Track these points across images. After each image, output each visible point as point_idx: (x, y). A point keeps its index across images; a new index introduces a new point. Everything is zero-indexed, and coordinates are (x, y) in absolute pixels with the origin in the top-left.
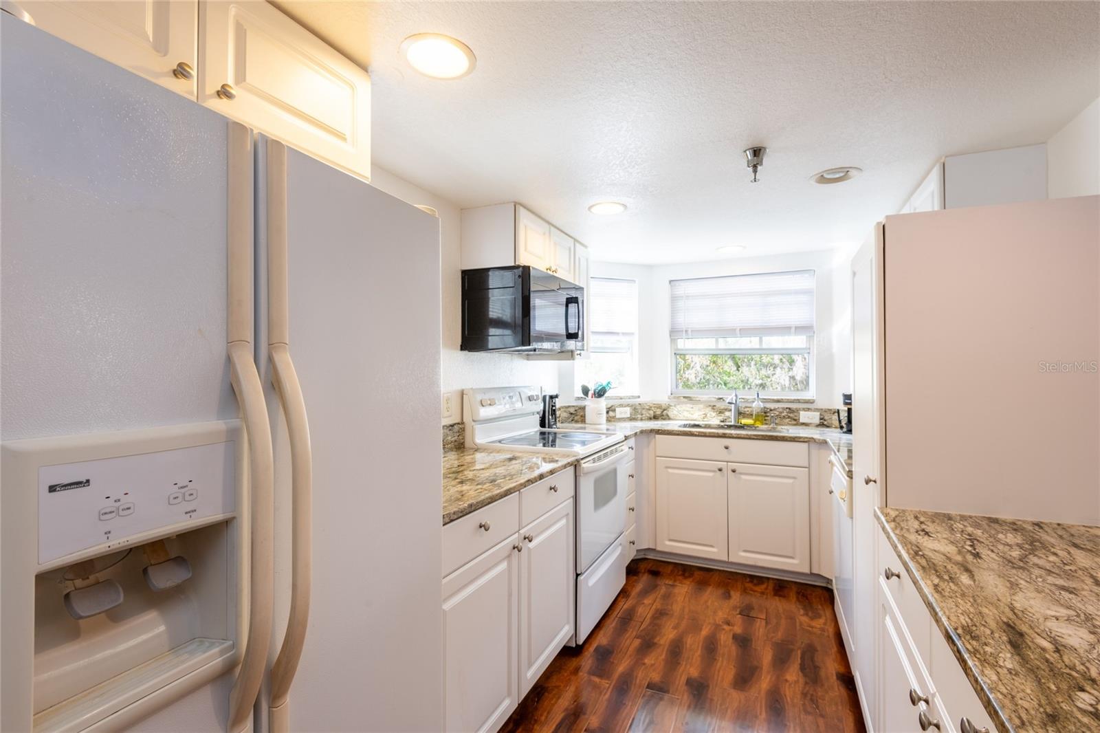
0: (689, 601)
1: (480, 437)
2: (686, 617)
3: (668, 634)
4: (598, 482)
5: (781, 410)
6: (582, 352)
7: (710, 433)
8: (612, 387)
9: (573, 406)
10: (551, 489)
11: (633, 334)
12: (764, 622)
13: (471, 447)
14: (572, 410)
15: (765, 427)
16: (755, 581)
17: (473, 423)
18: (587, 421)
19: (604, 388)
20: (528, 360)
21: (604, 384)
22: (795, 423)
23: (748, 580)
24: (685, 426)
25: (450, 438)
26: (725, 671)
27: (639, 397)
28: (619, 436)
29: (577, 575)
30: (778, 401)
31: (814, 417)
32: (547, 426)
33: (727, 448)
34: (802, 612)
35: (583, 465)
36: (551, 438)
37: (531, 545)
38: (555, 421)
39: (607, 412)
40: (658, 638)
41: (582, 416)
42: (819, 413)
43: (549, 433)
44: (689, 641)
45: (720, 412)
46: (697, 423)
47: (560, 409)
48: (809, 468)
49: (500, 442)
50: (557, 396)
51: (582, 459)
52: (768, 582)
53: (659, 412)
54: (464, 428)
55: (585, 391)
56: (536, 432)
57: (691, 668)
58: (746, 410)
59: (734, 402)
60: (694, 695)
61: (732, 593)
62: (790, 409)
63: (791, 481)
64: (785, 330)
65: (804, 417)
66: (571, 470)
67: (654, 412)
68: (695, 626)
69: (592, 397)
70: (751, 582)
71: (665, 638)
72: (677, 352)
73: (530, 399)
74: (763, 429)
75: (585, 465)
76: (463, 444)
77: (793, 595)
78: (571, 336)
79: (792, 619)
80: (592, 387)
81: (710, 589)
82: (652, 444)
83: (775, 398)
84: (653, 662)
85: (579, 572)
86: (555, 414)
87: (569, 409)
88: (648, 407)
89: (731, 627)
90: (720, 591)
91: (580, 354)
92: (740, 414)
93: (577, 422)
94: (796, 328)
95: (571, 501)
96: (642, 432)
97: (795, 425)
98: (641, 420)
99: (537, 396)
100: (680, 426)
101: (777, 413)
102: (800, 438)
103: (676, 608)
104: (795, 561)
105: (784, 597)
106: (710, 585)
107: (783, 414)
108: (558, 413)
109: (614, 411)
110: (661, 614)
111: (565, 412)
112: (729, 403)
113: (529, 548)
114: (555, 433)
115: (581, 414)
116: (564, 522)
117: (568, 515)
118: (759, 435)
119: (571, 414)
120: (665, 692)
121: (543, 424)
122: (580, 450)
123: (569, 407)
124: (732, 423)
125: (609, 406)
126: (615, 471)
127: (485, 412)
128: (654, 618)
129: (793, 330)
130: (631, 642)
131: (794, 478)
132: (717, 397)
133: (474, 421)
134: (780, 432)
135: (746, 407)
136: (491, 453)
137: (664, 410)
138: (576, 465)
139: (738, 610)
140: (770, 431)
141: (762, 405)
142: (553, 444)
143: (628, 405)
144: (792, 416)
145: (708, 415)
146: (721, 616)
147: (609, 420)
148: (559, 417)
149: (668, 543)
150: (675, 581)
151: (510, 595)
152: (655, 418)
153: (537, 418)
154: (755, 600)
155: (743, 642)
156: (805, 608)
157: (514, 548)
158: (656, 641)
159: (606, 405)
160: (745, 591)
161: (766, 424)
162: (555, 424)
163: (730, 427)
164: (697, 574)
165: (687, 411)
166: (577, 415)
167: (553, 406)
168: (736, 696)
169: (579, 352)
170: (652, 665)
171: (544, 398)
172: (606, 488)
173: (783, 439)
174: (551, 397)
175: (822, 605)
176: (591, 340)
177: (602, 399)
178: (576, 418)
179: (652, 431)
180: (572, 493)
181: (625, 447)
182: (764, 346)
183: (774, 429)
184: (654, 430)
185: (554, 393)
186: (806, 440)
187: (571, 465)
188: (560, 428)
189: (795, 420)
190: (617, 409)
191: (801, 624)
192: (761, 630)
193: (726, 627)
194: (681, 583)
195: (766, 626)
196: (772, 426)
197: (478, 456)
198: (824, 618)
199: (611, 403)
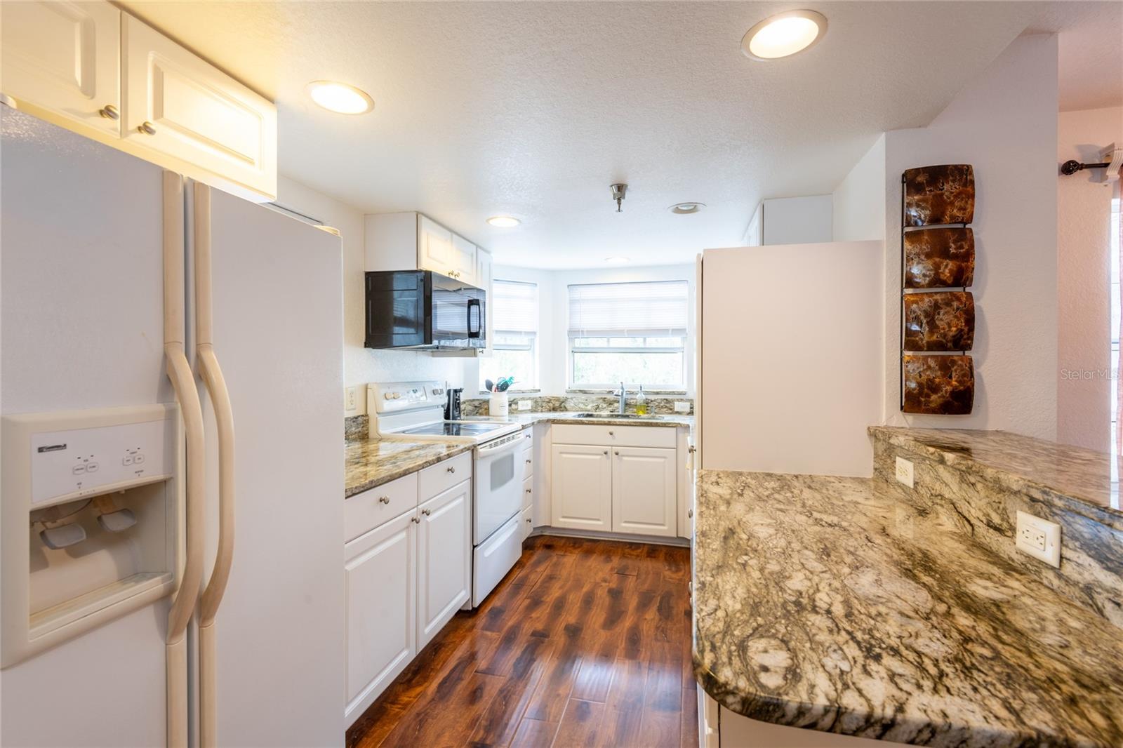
0: (576, 566)
1: (383, 427)
2: (572, 579)
3: (555, 593)
4: (495, 467)
5: (660, 401)
6: (484, 349)
7: (598, 421)
8: (513, 381)
9: (478, 400)
10: (448, 470)
11: (533, 333)
12: (635, 578)
13: (374, 437)
14: (477, 403)
15: (646, 415)
16: (633, 547)
17: (377, 415)
18: (491, 413)
19: (506, 382)
20: (433, 356)
21: (507, 379)
22: (671, 412)
23: (628, 546)
24: (579, 416)
25: (354, 429)
26: (598, 616)
27: (539, 390)
28: (517, 426)
29: (474, 547)
30: (657, 393)
31: (685, 407)
32: (451, 418)
33: (611, 434)
34: (667, 568)
35: (481, 450)
36: (455, 430)
37: (429, 518)
38: (460, 413)
39: (510, 405)
40: (545, 597)
41: (486, 409)
42: (689, 404)
43: (453, 424)
44: (571, 597)
45: (610, 404)
46: (590, 413)
47: (464, 403)
48: (676, 448)
49: (404, 432)
50: (460, 390)
51: (479, 445)
52: (644, 547)
53: (557, 404)
54: (368, 420)
55: (489, 386)
56: (441, 423)
57: (570, 617)
58: (632, 401)
59: (620, 394)
60: (569, 637)
61: (613, 558)
62: (667, 400)
63: (662, 460)
64: (663, 332)
65: (678, 406)
66: (468, 454)
67: (554, 405)
68: (578, 584)
69: (495, 391)
70: (631, 547)
71: (551, 597)
72: (575, 350)
73: (434, 392)
74: (644, 417)
75: (482, 450)
76: (367, 434)
77: (662, 556)
78: (473, 335)
79: (658, 574)
80: (495, 382)
81: (594, 556)
82: (549, 432)
83: (655, 390)
84: (538, 615)
85: (475, 544)
86: (459, 407)
87: (474, 403)
88: (547, 400)
89: (607, 584)
90: (603, 557)
91: (482, 352)
92: (627, 404)
93: (481, 414)
94: (673, 330)
95: (468, 483)
96: (539, 422)
97: (671, 413)
98: (542, 411)
99: (442, 390)
100: (575, 416)
101: (657, 404)
102: (670, 423)
103: (564, 573)
104: (665, 528)
105: (655, 557)
106: (595, 553)
107: (662, 405)
108: (462, 407)
109: (516, 403)
110: (551, 578)
111: (470, 405)
112: (616, 395)
113: (427, 521)
114: (460, 424)
115: (486, 407)
116: (461, 499)
117: (465, 494)
118: (638, 422)
119: (476, 407)
120: (545, 637)
121: (447, 416)
122: (478, 438)
123: (474, 400)
124: (620, 413)
125: (512, 399)
126: (512, 457)
127: (388, 406)
128: (544, 582)
129: (670, 332)
130: (522, 602)
131: (665, 457)
132: (608, 390)
133: (377, 413)
134: (658, 419)
135: (632, 399)
136: (394, 442)
137: (563, 402)
138: (473, 449)
139: (616, 570)
140: (650, 419)
141: (644, 397)
142: (458, 433)
143: (529, 399)
144: (668, 406)
145: (600, 406)
146: (600, 575)
147: (511, 412)
148: (464, 410)
149: (562, 520)
150: (566, 552)
151: (409, 561)
152: (554, 409)
153: (442, 411)
154: (629, 562)
155: (616, 594)
156: (670, 565)
157: (413, 521)
158: (543, 599)
159: (509, 398)
160: (624, 556)
161: (648, 413)
162: (460, 416)
163: (617, 416)
164: (586, 545)
165: (582, 403)
166: (481, 408)
167: (457, 399)
168: (603, 635)
169: (481, 350)
170: (538, 618)
171: (448, 392)
172: (502, 470)
173: (657, 425)
174: (456, 391)
175: (684, 562)
176: (492, 339)
177: (504, 393)
178: (480, 411)
179: (548, 421)
180: (470, 475)
181: (522, 435)
182: (647, 346)
183: (653, 418)
184: (550, 420)
185: (458, 388)
186: (674, 425)
187: (468, 449)
188: (463, 421)
189: (671, 409)
190: (519, 402)
191: (664, 577)
192: (632, 584)
193: (604, 584)
194: (571, 553)
195: (636, 581)
196: (652, 415)
197: (382, 444)
198: (683, 571)
199: (513, 397)
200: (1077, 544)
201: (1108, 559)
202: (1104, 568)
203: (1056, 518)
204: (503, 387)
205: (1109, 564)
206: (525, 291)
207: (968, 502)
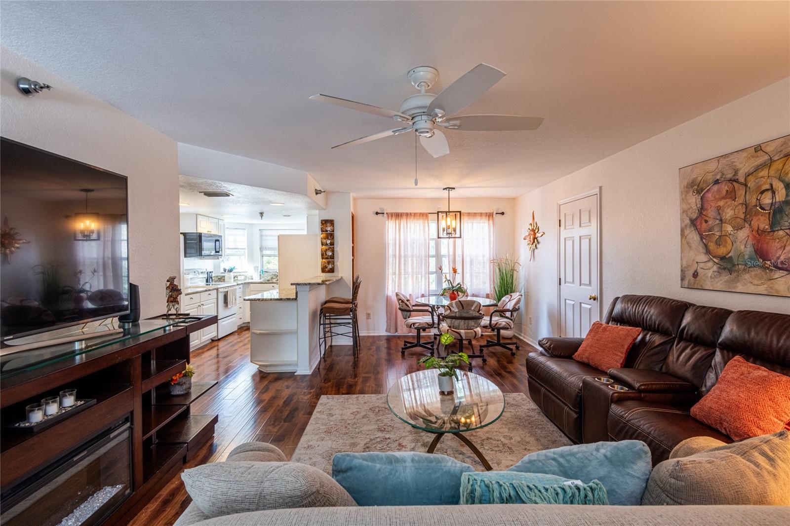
6: (222, 257)
11: (245, 249)
14: (219, 277)
18: (226, 281)
20: (201, 260)
21: (233, 268)
28: (235, 284)
32: (209, 282)
38: (212, 281)
39: (234, 278)
43: (210, 285)
47: (214, 276)
51: (219, 288)
55: (225, 270)
56: (205, 284)
69: (227, 272)
72: (263, 255)
73: (202, 273)
78: (217, 252)
80: (227, 268)
82: (249, 287)
86: (212, 278)
93: (221, 282)
96: (245, 283)
99: (204, 272)
109: (237, 277)
111: (216, 277)
115: (224, 278)
117: (215, 303)
119: (219, 279)
121: (207, 281)
143: (243, 275)
145: (273, 278)
147: (235, 281)
148: (214, 280)
153: (205, 280)
165: (265, 276)
166: (221, 279)
167: (211, 275)
169: (220, 257)
171: (207, 273)
176: (225, 252)
177: (232, 273)
179: (249, 283)
181: (237, 287)
185: (211, 271)
199: (235, 274)
204: (230, 271)
206: (241, 232)
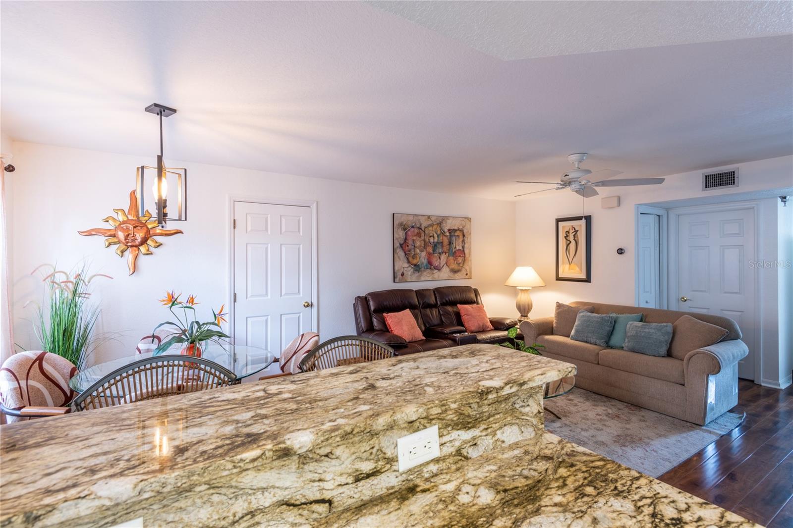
200: (450, 428)
201: (469, 423)
202: (467, 430)
203: (434, 422)
205: (469, 426)
207: (320, 480)
